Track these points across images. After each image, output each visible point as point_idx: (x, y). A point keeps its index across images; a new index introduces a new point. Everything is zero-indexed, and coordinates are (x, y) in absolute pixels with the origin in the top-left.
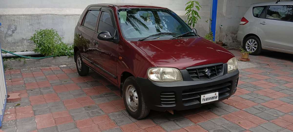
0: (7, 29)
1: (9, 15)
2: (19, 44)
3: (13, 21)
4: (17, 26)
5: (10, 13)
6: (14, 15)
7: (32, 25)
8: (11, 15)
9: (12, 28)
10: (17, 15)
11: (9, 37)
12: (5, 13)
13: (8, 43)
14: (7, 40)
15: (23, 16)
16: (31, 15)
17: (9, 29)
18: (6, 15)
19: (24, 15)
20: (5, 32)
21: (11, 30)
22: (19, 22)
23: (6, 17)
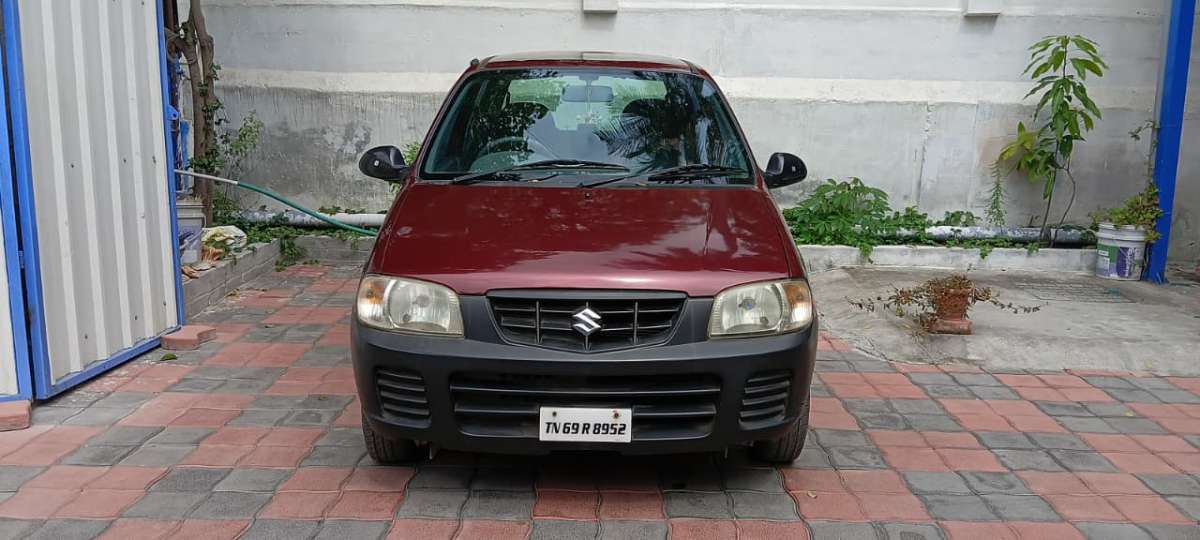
0: (344, 138)
1: (349, 94)
2: (374, 187)
3: (360, 113)
4: (370, 129)
5: (353, 88)
6: (364, 94)
7: (414, 128)
8: (356, 93)
9: (357, 137)
10: (373, 95)
11: (347, 163)
12: (341, 89)
13: (343, 182)
14: (342, 174)
15: (390, 100)
16: (413, 96)
17: (348, 137)
18: (341, 94)
19: (392, 95)
20: (337, 147)
21: (355, 140)
22: (379, 118)
23: (341, 100)
